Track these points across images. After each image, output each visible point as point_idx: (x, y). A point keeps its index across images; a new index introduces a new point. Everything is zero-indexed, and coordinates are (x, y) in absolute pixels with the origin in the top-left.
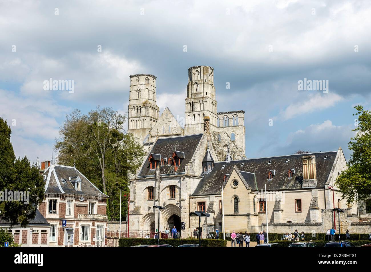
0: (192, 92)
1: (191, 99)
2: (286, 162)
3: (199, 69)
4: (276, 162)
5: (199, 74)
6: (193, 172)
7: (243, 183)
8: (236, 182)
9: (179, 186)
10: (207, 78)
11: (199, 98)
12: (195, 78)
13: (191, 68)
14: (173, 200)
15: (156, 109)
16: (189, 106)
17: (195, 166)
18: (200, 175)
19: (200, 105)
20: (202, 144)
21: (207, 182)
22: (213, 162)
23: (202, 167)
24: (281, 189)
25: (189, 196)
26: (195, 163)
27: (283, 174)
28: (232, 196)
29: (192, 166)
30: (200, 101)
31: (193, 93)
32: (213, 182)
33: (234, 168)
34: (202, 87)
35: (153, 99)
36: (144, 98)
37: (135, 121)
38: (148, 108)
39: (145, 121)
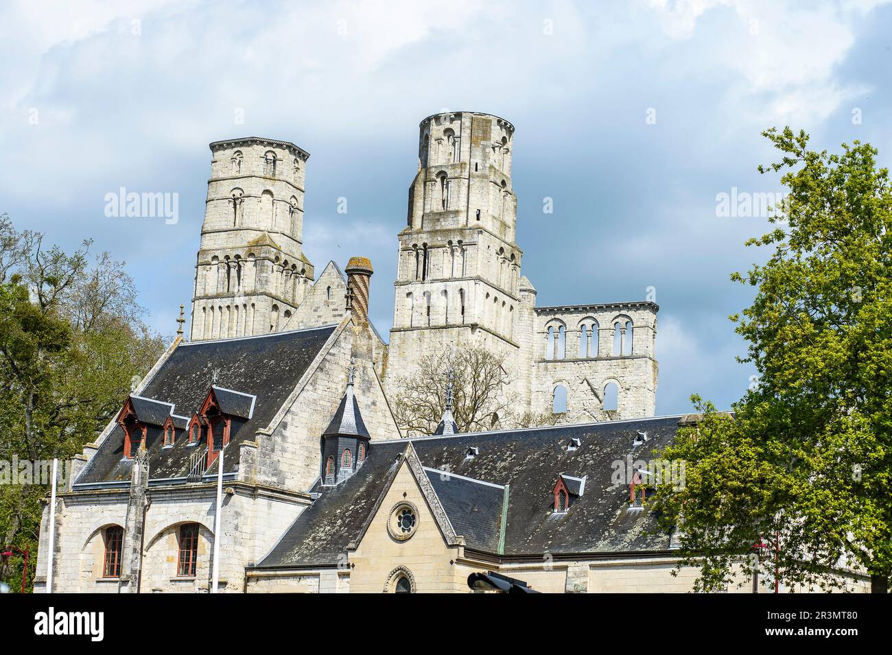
0: (424, 209)
1: (419, 232)
2: (637, 443)
3: (455, 126)
4: (596, 445)
5: (454, 144)
6: (277, 472)
7: (435, 518)
8: (407, 516)
9: (211, 529)
10: (485, 156)
11: (449, 230)
12: (440, 156)
13: (429, 119)
14: (187, 581)
15: (299, 269)
16: (413, 260)
17: (284, 450)
18: (306, 489)
19: (453, 256)
20: (327, 365)
21: (324, 516)
22: (362, 437)
23: (319, 457)
24: (589, 551)
25: (247, 569)
26: (289, 440)
27: (613, 491)
28: (388, 573)
29: (273, 450)
30: (450, 243)
31: (427, 211)
32: (350, 516)
33: (406, 455)
34: (464, 190)
35: (287, 232)
36: (255, 226)
37: (216, 308)
38: (267, 262)
39: (252, 309)
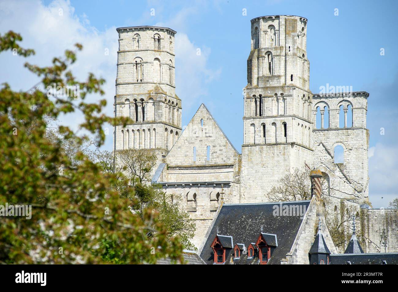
0: (258, 74)
1: (256, 88)
3: (275, 23)
5: (275, 34)
10: (294, 42)
11: (275, 87)
12: (266, 42)
13: (258, 19)
15: (175, 104)
16: (253, 104)
17: (296, 261)
19: (278, 102)
20: (308, 220)
22: (328, 254)
26: (298, 257)
30: (276, 94)
31: (261, 75)
34: (283, 63)
35: (169, 83)
36: (151, 81)
37: (130, 131)
38: (161, 104)
39: (154, 132)
